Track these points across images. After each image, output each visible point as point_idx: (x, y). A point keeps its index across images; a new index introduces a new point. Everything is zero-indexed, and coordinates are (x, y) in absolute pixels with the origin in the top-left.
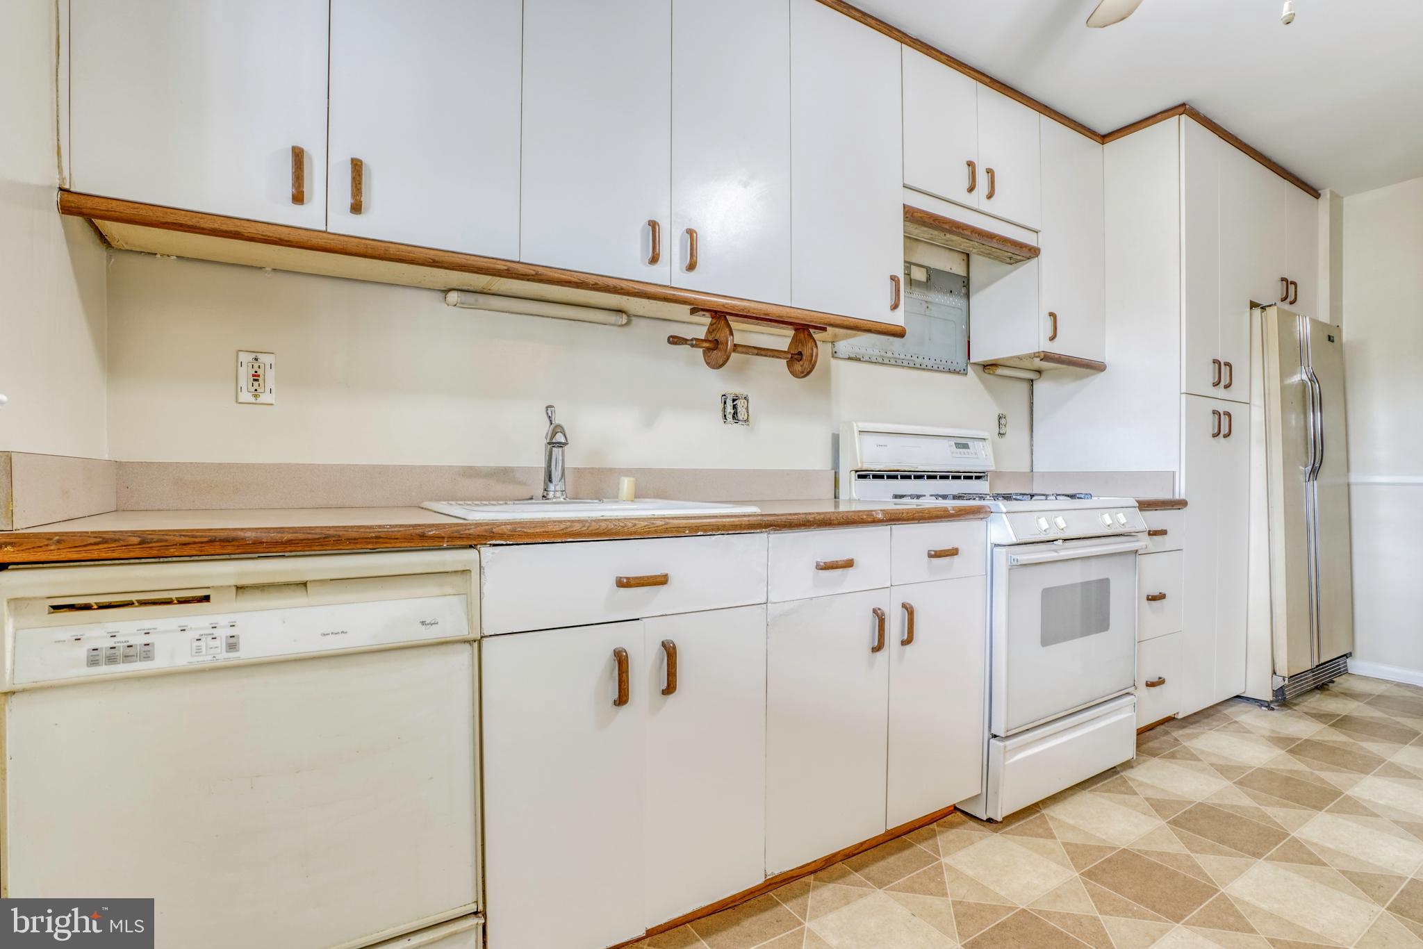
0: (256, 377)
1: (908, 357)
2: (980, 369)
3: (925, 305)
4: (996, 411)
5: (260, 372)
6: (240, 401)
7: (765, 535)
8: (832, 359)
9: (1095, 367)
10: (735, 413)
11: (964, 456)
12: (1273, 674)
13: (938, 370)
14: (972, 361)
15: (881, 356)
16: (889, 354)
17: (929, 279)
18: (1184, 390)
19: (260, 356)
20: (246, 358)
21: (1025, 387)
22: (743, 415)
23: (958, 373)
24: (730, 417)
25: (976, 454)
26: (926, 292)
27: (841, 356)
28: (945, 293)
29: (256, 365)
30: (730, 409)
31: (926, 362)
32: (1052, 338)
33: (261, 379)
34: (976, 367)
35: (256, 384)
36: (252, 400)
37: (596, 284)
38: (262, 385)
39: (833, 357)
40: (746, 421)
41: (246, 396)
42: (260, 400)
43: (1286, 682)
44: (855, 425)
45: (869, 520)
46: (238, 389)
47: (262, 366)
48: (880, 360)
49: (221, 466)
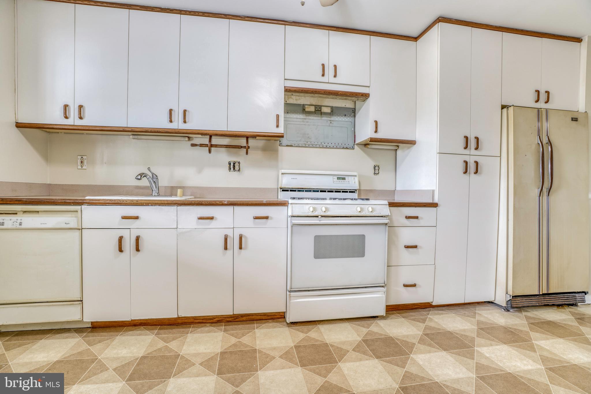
0: (82, 162)
1: (320, 143)
2: (363, 147)
3: (329, 122)
4: (372, 164)
5: (83, 161)
6: (78, 168)
7: (176, 207)
8: (279, 146)
9: (412, 143)
10: (234, 168)
11: (339, 183)
12: (506, 293)
13: (337, 148)
14: (356, 143)
15: (304, 144)
16: (309, 143)
17: (332, 111)
18: (438, 152)
19: (83, 157)
20: (79, 157)
21: (394, 152)
22: (237, 169)
23: (350, 148)
24: (232, 169)
25: (349, 182)
26: (330, 116)
27: (284, 145)
28: (342, 116)
29: (82, 159)
30: (232, 167)
31: (330, 145)
32: (376, 132)
33: (83, 163)
34: (361, 146)
35: (82, 164)
36: (81, 168)
37: (151, 131)
38: (83, 164)
39: (279, 145)
40: (239, 170)
41: (80, 167)
42: (83, 168)
43: (511, 298)
44: (280, 171)
45: (220, 204)
46: (78, 166)
47: (83, 159)
48: (304, 145)
49: (72, 185)
